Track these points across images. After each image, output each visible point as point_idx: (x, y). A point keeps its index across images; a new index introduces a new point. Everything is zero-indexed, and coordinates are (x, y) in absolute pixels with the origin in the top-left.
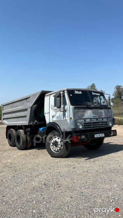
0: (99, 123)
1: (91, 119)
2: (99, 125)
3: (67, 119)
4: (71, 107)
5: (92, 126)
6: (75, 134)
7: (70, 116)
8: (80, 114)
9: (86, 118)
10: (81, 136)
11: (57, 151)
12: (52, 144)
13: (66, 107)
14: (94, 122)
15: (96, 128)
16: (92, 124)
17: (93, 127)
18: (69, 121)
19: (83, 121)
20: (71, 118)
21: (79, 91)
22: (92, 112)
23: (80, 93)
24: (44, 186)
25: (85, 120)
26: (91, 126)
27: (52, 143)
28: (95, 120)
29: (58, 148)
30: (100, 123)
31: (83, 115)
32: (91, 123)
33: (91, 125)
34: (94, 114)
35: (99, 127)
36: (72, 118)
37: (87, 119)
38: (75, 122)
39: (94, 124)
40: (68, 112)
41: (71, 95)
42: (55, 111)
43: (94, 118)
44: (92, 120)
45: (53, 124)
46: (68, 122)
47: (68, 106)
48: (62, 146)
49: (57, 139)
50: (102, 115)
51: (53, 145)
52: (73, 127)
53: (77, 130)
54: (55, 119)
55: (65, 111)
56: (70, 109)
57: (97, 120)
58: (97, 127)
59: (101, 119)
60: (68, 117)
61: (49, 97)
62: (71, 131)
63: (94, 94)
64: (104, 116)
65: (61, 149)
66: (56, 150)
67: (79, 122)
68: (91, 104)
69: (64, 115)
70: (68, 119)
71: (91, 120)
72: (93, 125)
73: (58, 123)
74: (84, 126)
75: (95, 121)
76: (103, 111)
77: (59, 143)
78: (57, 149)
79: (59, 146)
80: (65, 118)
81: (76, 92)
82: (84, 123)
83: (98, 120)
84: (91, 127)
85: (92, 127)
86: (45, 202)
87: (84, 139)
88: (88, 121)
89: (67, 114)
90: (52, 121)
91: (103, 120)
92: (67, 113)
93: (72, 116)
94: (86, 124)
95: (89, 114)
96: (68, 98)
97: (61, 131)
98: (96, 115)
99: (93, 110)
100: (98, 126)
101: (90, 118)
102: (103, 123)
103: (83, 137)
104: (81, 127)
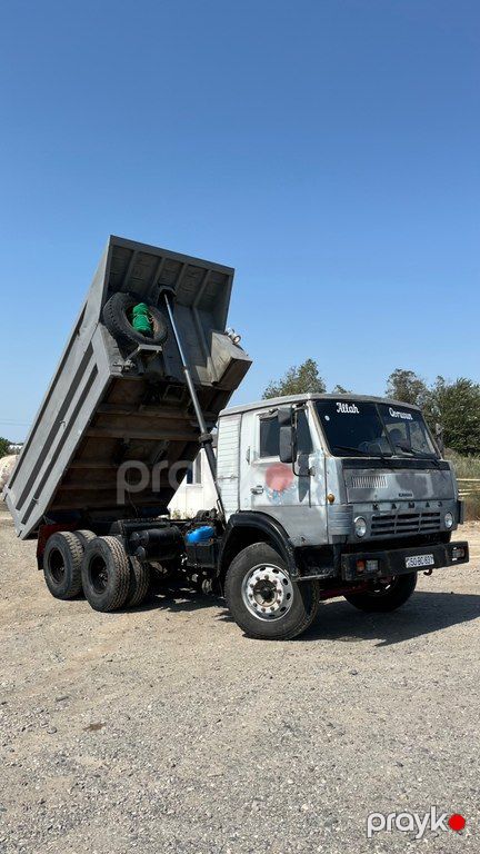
0: (416, 516)
1: (393, 503)
2: (417, 523)
3: (314, 500)
4: (332, 459)
5: (396, 528)
6: (346, 555)
7: (329, 492)
8: (360, 484)
9: (378, 499)
10: (364, 560)
11: (271, 616)
12: (250, 591)
13: (311, 459)
14: (401, 513)
15: (407, 534)
16: (395, 521)
17: (398, 531)
18: (322, 510)
19: (368, 508)
20: (332, 500)
21: (350, 403)
22: (397, 477)
23: (354, 410)
24: (289, 733)
25: (375, 508)
26: (391, 529)
27: (252, 586)
28: (407, 505)
29: (276, 606)
30: (421, 519)
31: (370, 490)
32: (393, 517)
33: (392, 525)
34: (402, 487)
35: (416, 530)
36: (337, 500)
37: (382, 502)
38: (349, 513)
39: (402, 521)
40: (321, 477)
41: (327, 418)
42: (262, 472)
43: (403, 498)
44: (397, 505)
45: (258, 520)
46: (318, 512)
47: (321, 458)
48: (288, 596)
49: (269, 571)
50: (425, 491)
51: (255, 593)
52: (339, 530)
53: (352, 540)
54: (263, 501)
55: (306, 474)
56: (329, 468)
57: (411, 506)
58: (411, 530)
59: (423, 504)
60: (318, 495)
61: (237, 422)
62: (331, 542)
63: (394, 414)
64: (430, 493)
65: (283, 609)
66: (268, 611)
67: (357, 515)
68: (389, 451)
69: (304, 488)
70: (319, 501)
71: (394, 507)
72: (398, 524)
73: (276, 516)
74: (373, 526)
75: (404, 509)
76: (426, 475)
77: (279, 587)
78: (272, 609)
79: (281, 598)
80: (306, 499)
81: (343, 408)
82: (374, 519)
83: (413, 506)
84: (392, 532)
85: (396, 532)
86: (324, 782)
87: (374, 573)
88: (385, 508)
89: (313, 485)
90: (253, 506)
91: (428, 506)
92: (316, 481)
93: (334, 491)
94: (378, 522)
95: (386, 484)
96: (319, 430)
97: (291, 545)
98: (408, 489)
99: (399, 473)
100: (414, 527)
101: (392, 498)
102: (429, 518)
103: (372, 565)
104: (363, 531)
